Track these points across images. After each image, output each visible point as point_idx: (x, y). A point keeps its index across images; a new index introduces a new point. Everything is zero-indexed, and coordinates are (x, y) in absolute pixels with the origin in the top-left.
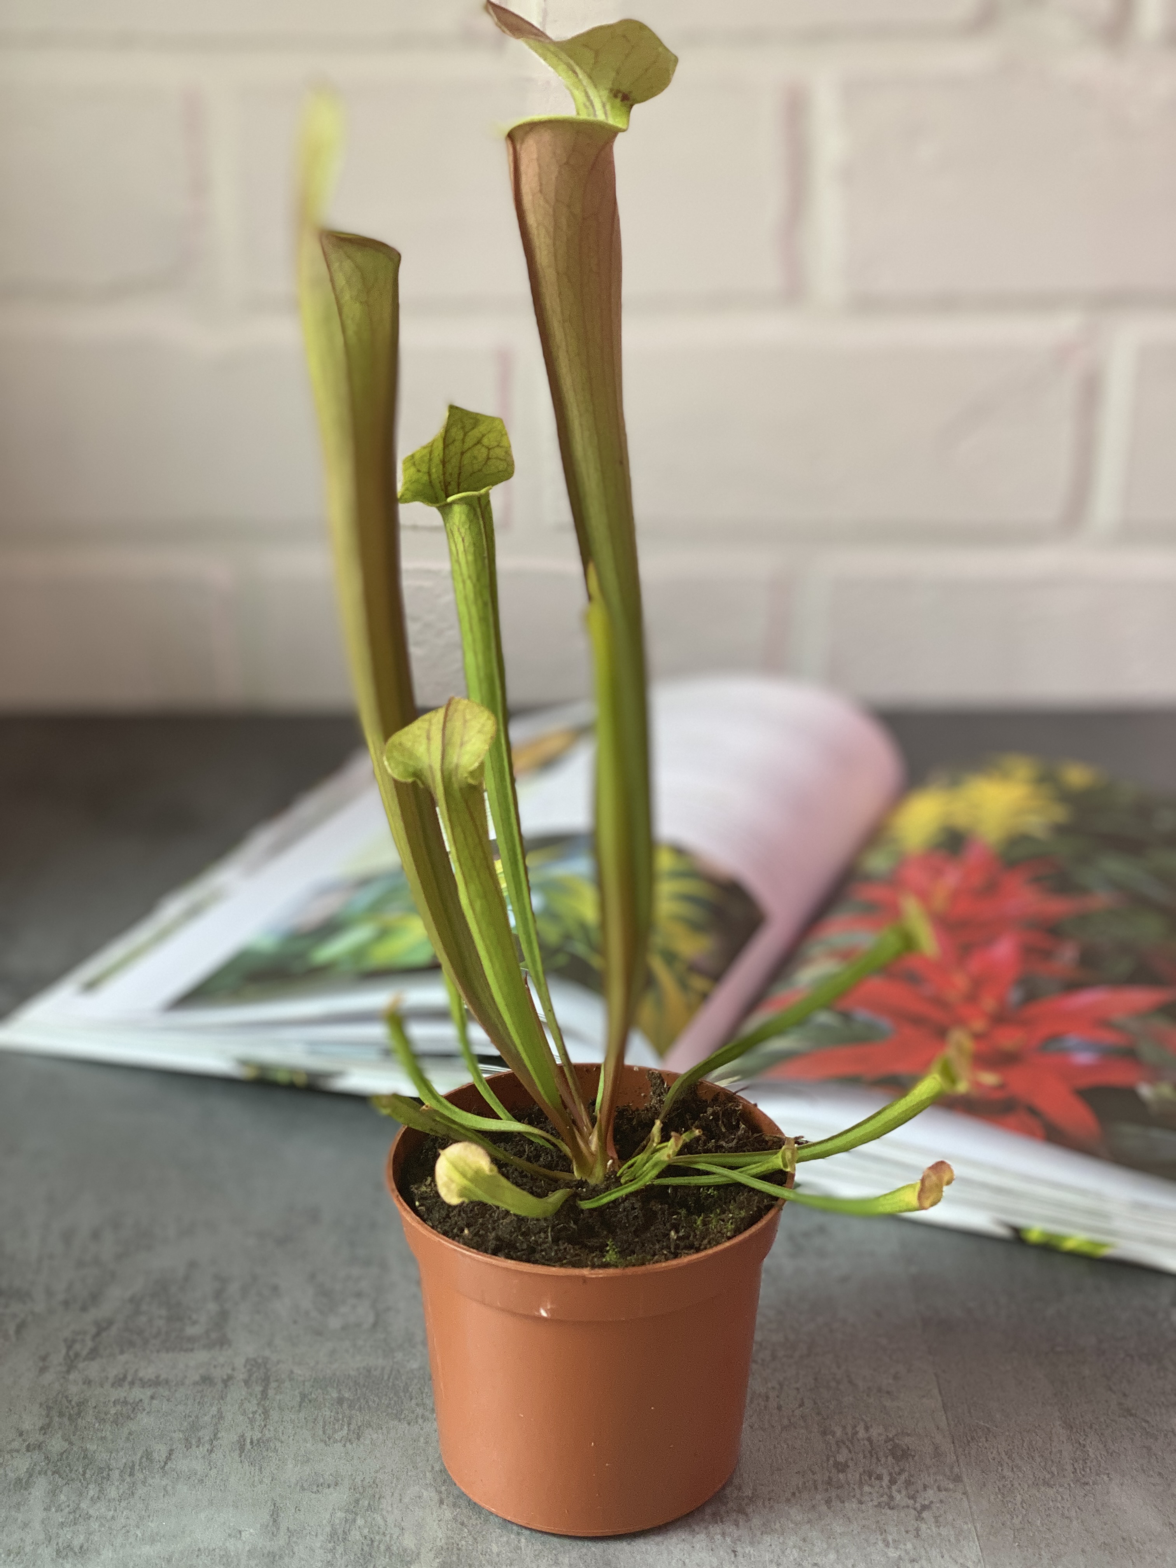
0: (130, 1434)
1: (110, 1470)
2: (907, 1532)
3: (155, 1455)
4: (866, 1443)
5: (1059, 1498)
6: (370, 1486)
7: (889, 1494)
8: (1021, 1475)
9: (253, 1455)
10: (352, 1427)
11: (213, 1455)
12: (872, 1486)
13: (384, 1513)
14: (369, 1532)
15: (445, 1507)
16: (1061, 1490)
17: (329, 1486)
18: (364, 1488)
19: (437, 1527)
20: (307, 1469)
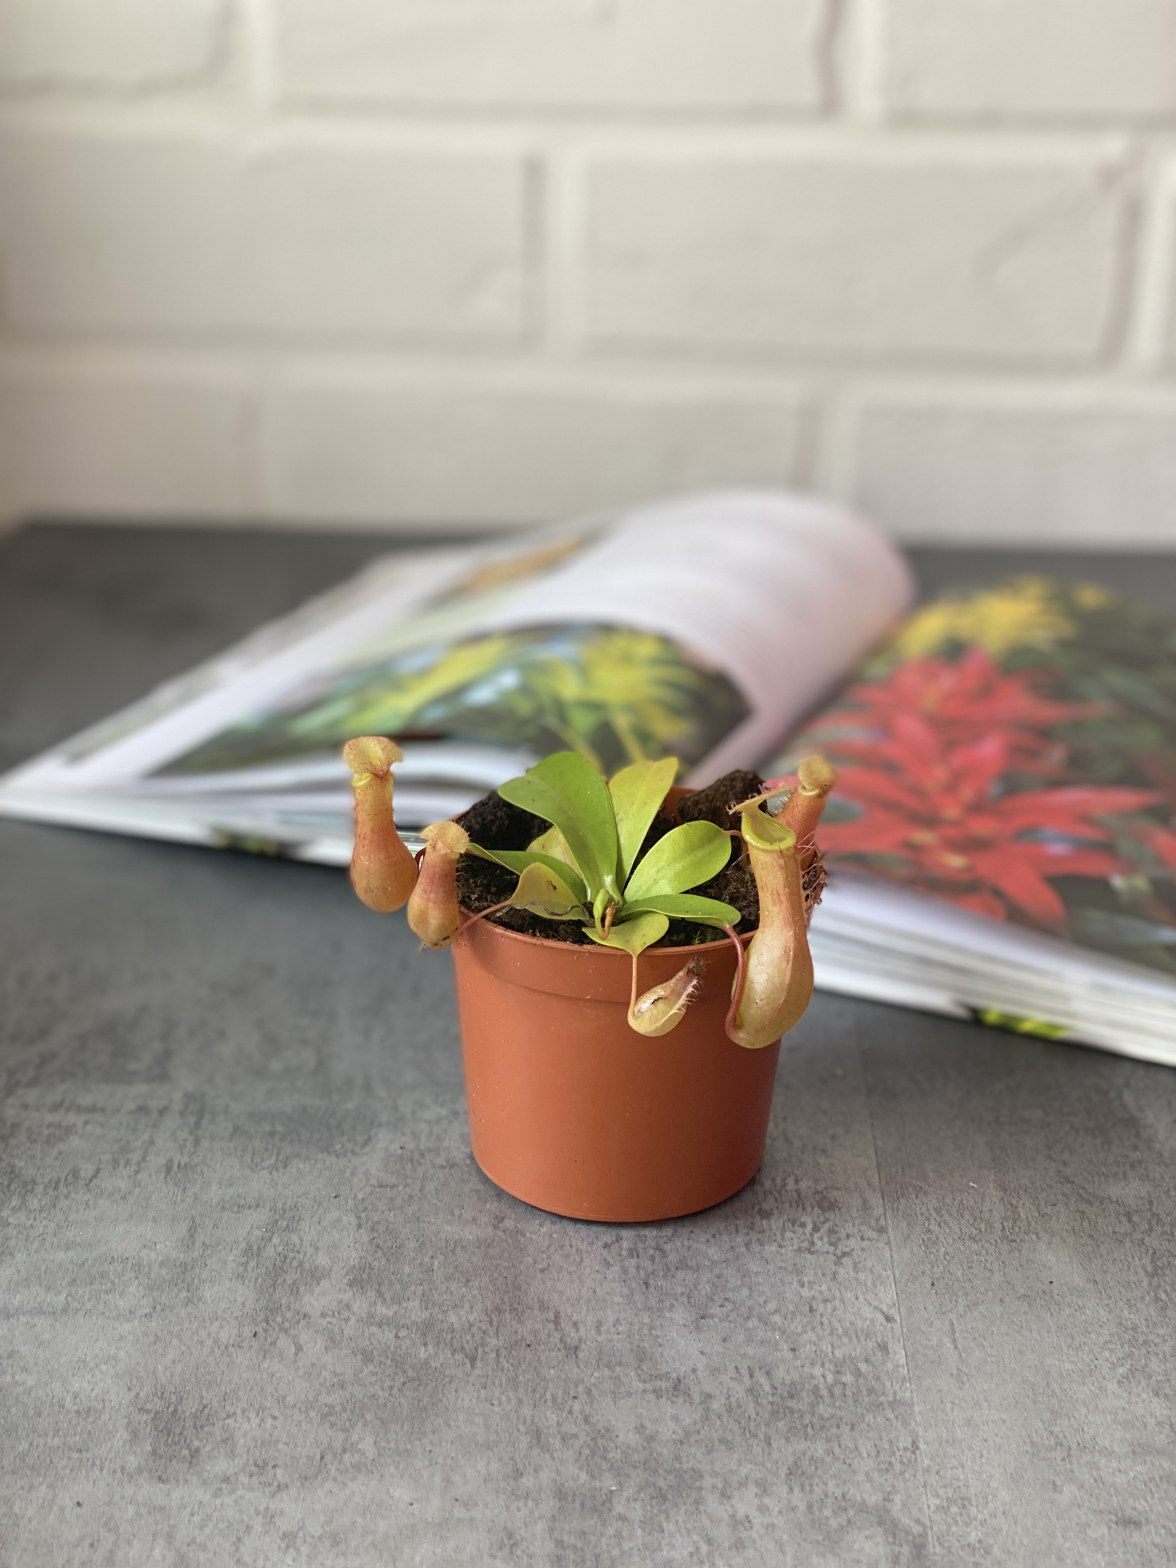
0: (60, 1153)
1: (36, 1184)
2: (824, 1275)
3: (82, 1173)
4: (795, 1194)
5: (984, 1252)
6: (291, 1209)
7: (810, 1240)
8: (947, 1230)
9: (179, 1175)
10: (281, 1157)
11: (139, 1176)
12: (794, 1232)
13: (302, 1233)
14: (284, 1249)
15: (362, 1231)
16: (986, 1245)
17: (250, 1208)
18: (284, 1211)
19: (352, 1248)
20: (231, 1191)
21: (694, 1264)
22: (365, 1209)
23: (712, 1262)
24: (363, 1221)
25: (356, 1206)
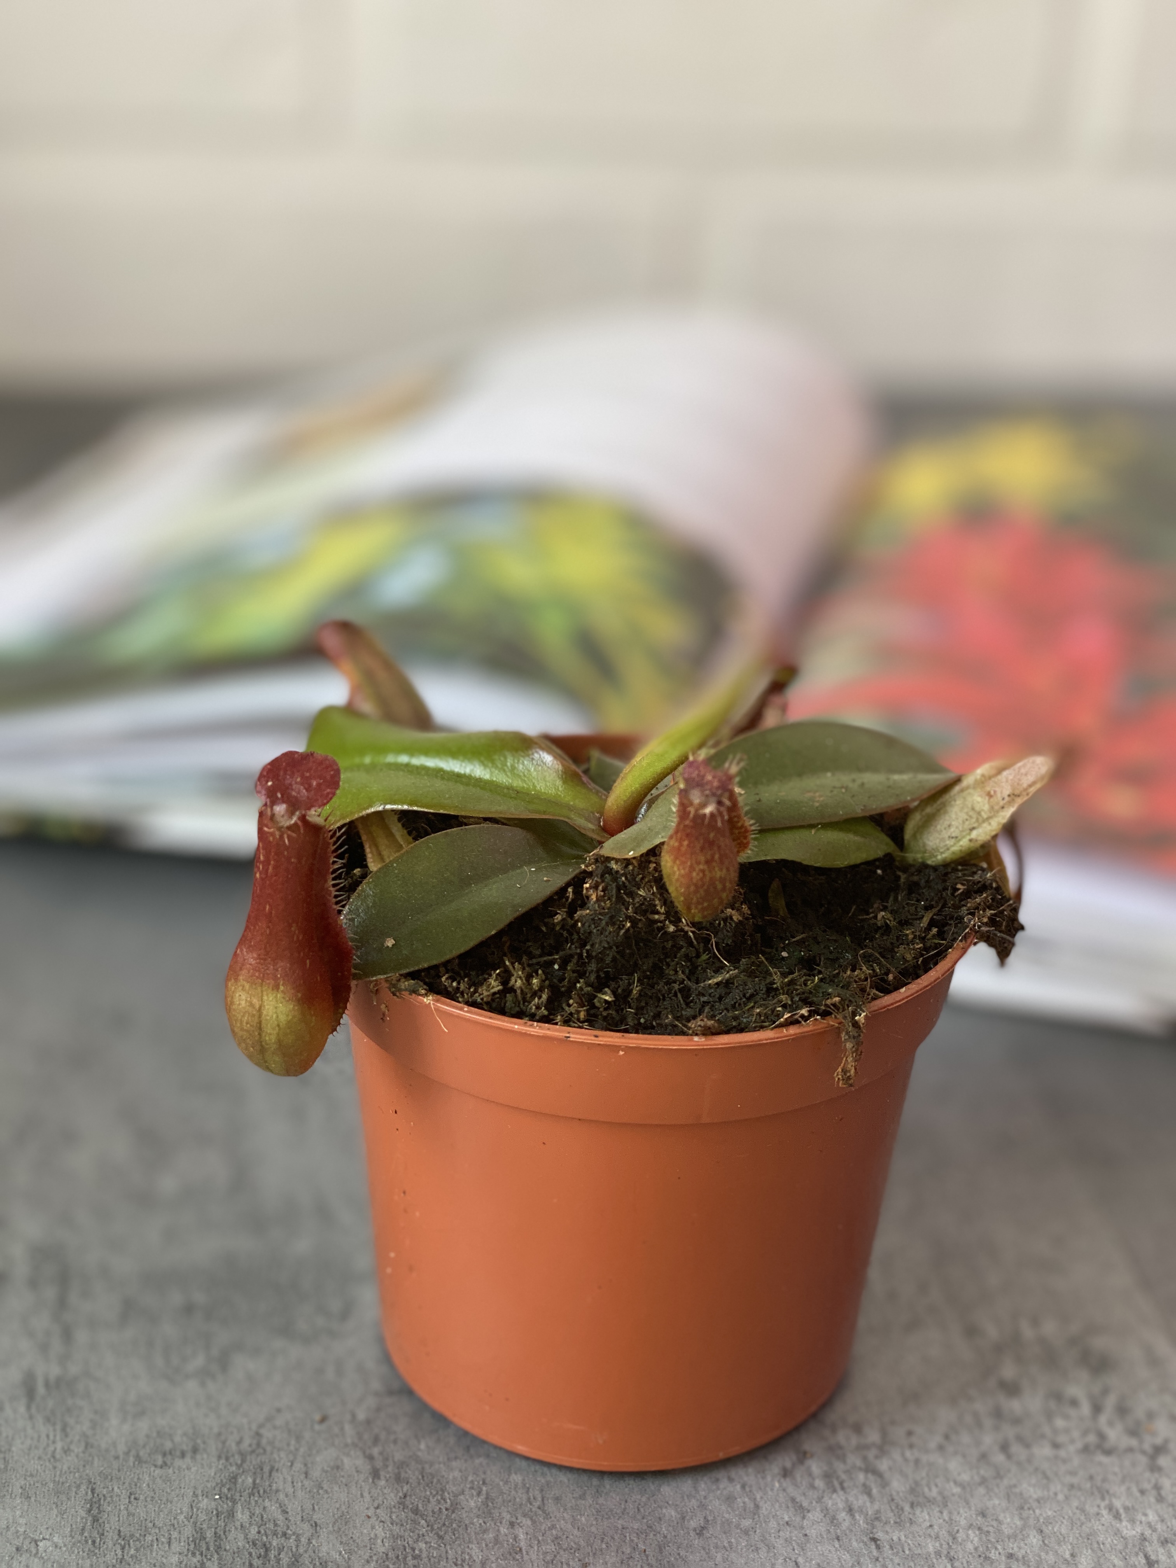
2: (1142, 1492)
6: (253, 1452)
7: (1096, 1429)
9: (51, 1405)
10: (213, 1352)
12: (1066, 1417)
13: (281, 1496)
14: (259, 1532)
15: (382, 1483)
17: (183, 1455)
18: (243, 1455)
19: (373, 1519)
20: (143, 1426)
21: (934, 1492)
22: (376, 1440)
23: (962, 1486)
24: (379, 1464)
25: (360, 1436)
